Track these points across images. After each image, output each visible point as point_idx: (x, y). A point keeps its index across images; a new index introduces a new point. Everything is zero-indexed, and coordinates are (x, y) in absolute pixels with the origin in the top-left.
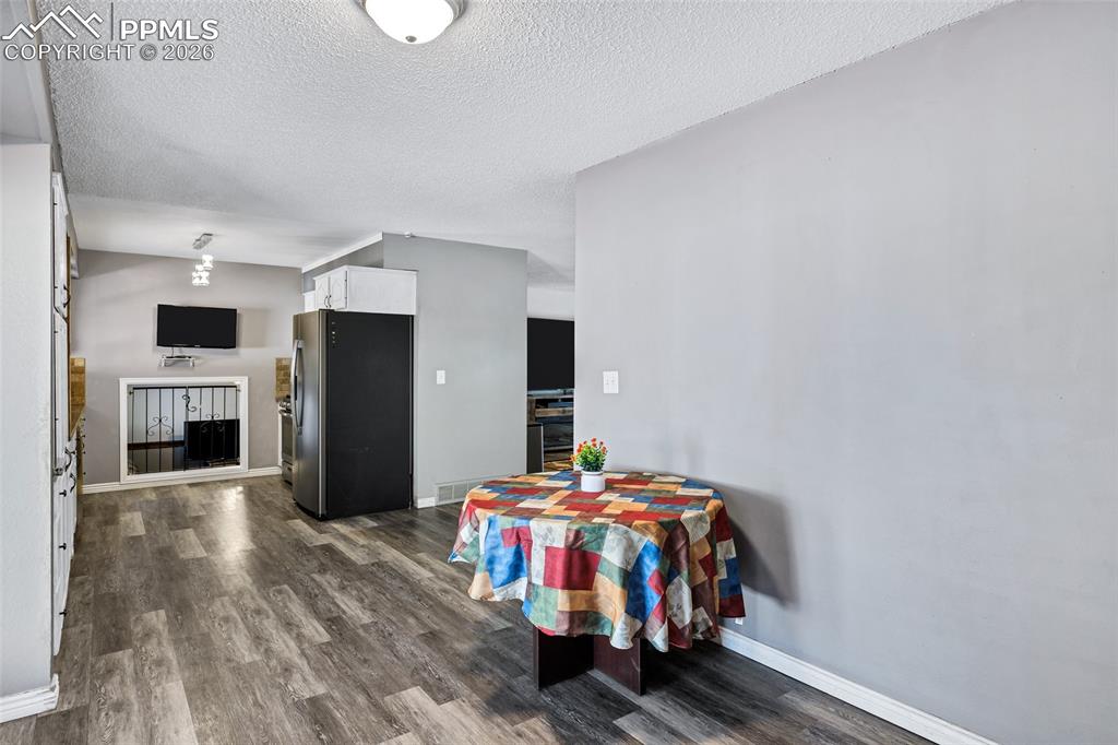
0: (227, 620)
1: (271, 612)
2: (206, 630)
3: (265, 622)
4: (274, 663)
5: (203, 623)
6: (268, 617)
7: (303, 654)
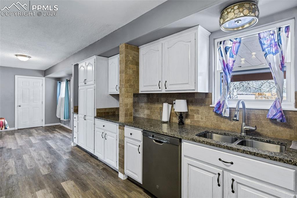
0: (47, 158)
1: (35, 160)
2: (52, 156)
3: (37, 158)
4: (37, 151)
5: (53, 157)
6: (36, 159)
7: (30, 152)
